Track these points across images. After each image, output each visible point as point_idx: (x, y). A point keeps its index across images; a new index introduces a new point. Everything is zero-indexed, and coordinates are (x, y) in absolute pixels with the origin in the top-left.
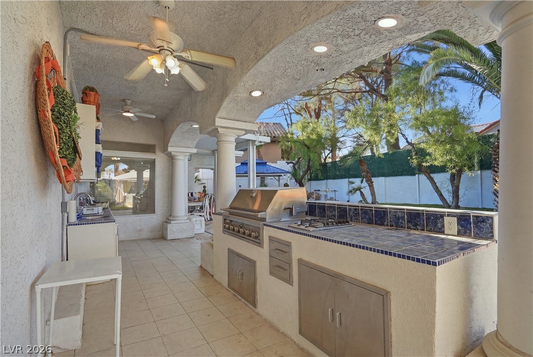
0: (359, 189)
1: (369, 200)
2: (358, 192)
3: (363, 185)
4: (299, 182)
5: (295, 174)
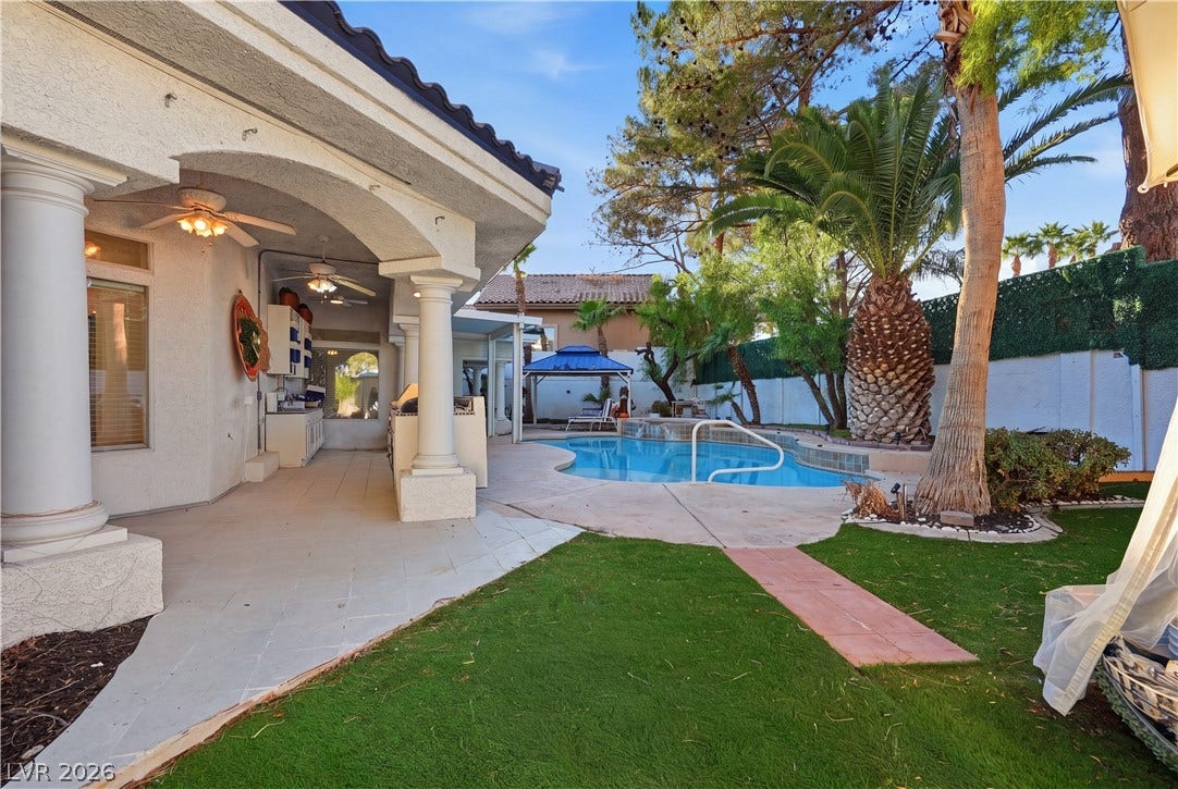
0: (730, 397)
2: (728, 403)
3: (735, 391)
4: (663, 385)
5: (653, 372)
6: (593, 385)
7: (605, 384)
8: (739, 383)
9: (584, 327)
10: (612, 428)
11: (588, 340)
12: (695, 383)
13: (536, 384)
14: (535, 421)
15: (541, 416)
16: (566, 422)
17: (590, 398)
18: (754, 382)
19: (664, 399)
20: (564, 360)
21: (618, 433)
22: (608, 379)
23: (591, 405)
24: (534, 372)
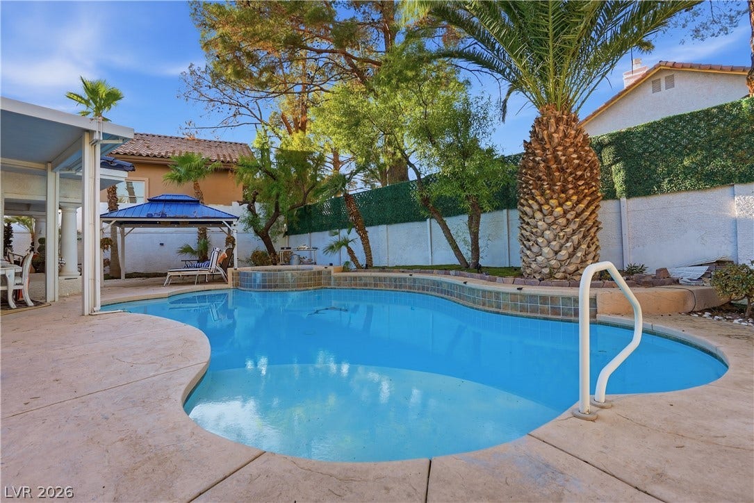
0: (346, 243)
1: (362, 260)
2: (344, 249)
3: (350, 237)
4: (264, 235)
5: (253, 221)
6: (189, 236)
7: (203, 235)
8: (353, 230)
9: (180, 180)
10: (222, 280)
11: (185, 190)
12: (287, 234)
13: (123, 235)
14: (123, 276)
15: (130, 271)
16: (166, 275)
17: (187, 250)
18: (367, 229)
19: (263, 247)
20: (158, 209)
21: (230, 284)
22: (205, 230)
23: (187, 256)
24: (119, 221)
